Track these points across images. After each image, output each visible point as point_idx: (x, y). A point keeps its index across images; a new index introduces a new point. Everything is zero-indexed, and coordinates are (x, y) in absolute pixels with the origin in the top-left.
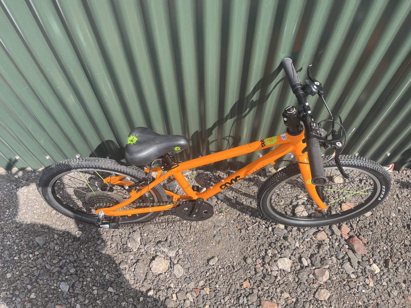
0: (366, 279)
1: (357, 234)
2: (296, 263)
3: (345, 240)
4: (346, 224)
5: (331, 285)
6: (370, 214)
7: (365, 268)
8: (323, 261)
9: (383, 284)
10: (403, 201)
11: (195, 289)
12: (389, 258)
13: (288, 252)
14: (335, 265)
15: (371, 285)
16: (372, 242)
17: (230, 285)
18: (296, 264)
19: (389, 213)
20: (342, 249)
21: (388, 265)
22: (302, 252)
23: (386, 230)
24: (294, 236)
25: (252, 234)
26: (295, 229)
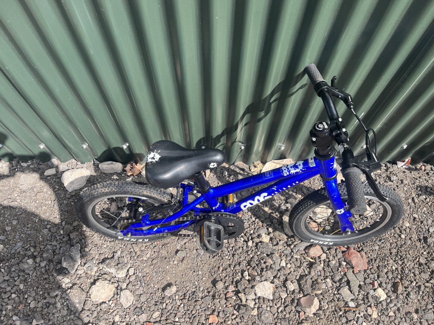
0: (368, 308)
2: (280, 288)
5: (323, 317)
7: (368, 293)
8: (315, 285)
9: (390, 315)
10: (420, 206)
11: (147, 323)
12: (399, 281)
13: (270, 274)
14: (329, 289)
15: (375, 316)
17: (192, 318)
19: (402, 222)
20: (340, 269)
21: (397, 290)
22: (289, 274)
23: (397, 245)
24: (280, 251)
25: (226, 249)
26: (282, 242)
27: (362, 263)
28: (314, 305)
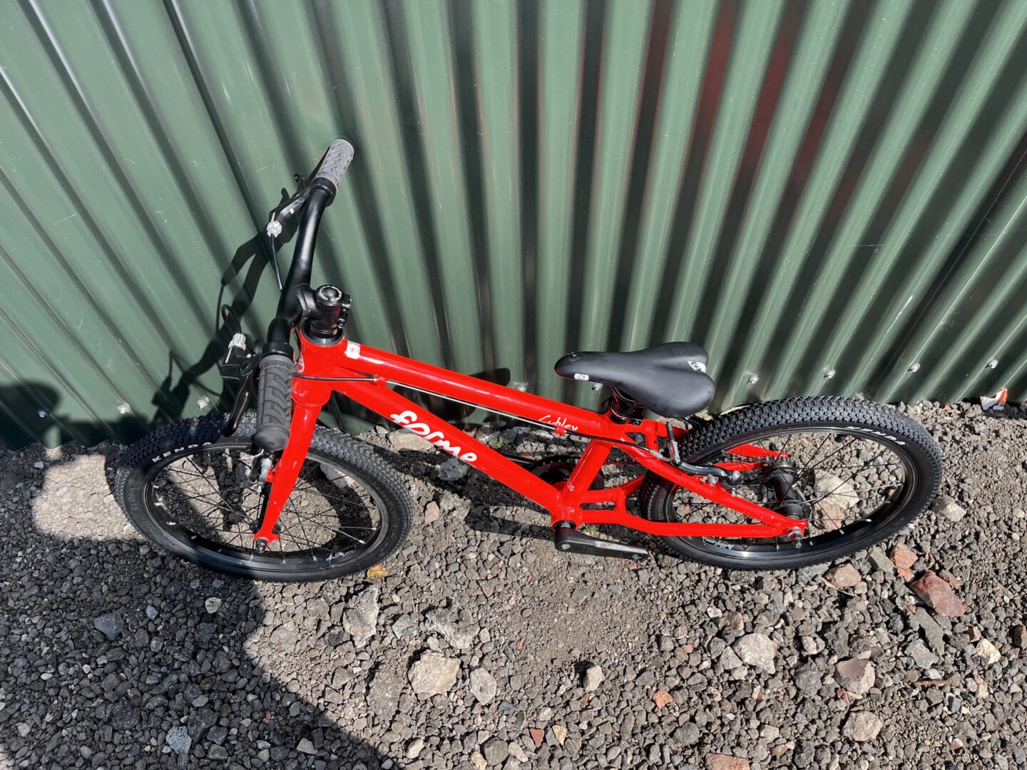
0: (967, 679)
1: (934, 566)
2: (786, 649)
3: (907, 584)
4: (906, 543)
5: (883, 702)
6: (963, 515)
7: (963, 652)
8: (856, 639)
9: (1012, 690)
11: (532, 730)
12: (1021, 623)
13: (764, 622)
14: (886, 647)
15: (983, 693)
16: (974, 586)
17: (622, 716)
18: (786, 652)
19: (1010, 510)
22: (801, 621)
23: (1006, 554)
28: (863, 676)
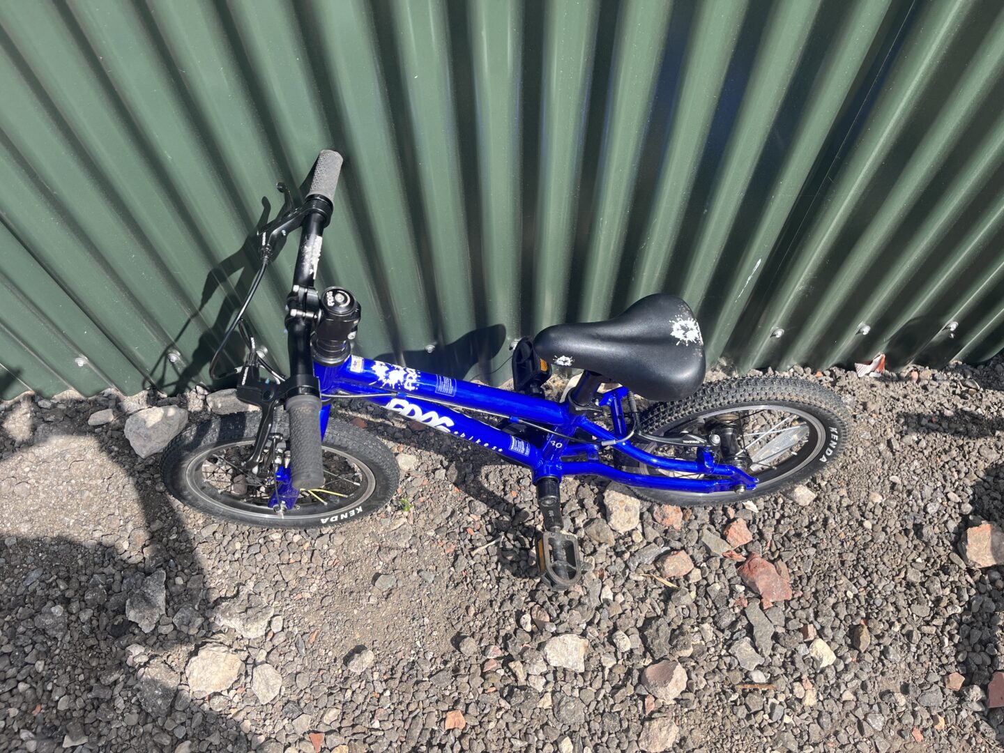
0: (795, 684)
2: (601, 647)
5: (695, 706)
6: (812, 499)
7: (794, 652)
8: (677, 637)
9: (845, 697)
10: (905, 458)
11: (312, 734)
12: (863, 623)
13: (577, 618)
14: (710, 645)
15: (810, 700)
17: (410, 720)
18: (601, 649)
19: (866, 494)
20: (731, 601)
21: (859, 642)
22: (620, 615)
23: (856, 543)
24: (599, 567)
25: (483, 568)
26: (604, 548)
27: (779, 585)
28: (673, 680)
